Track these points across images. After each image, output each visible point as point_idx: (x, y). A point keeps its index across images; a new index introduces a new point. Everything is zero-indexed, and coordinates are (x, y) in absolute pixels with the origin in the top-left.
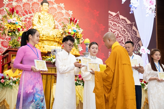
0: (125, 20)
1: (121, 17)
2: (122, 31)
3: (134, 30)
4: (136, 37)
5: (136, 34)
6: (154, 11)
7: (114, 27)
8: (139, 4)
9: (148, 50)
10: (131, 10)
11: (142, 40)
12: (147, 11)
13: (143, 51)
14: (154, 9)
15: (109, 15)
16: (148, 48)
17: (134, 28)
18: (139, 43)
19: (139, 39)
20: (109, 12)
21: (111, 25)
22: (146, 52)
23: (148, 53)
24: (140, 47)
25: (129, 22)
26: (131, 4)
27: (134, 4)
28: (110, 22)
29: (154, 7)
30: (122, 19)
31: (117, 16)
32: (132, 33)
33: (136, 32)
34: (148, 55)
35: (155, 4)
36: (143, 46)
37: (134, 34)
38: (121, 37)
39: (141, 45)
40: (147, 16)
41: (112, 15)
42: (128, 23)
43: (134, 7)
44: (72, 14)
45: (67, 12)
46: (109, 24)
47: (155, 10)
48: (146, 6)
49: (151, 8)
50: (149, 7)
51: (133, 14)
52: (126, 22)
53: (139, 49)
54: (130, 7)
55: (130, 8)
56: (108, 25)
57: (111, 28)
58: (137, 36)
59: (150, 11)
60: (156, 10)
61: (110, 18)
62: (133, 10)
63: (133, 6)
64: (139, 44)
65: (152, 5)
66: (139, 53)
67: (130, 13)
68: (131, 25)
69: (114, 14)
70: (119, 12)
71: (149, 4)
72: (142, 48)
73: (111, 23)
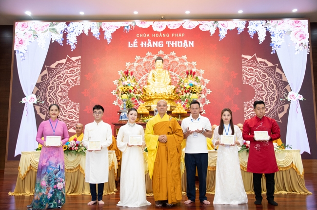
0: (264, 63)
1: (259, 59)
2: (261, 76)
3: (277, 73)
4: (281, 81)
5: (281, 78)
6: (307, 46)
7: (250, 73)
8: (283, 41)
9: (299, 95)
10: (273, 50)
11: (289, 84)
12: (296, 47)
13: (292, 97)
14: (307, 44)
15: (243, 60)
16: (299, 93)
17: (278, 70)
18: (287, 87)
19: (286, 83)
20: (243, 56)
21: (245, 71)
22: (296, 99)
23: (300, 99)
24: (288, 93)
25: (270, 64)
26: (272, 43)
27: (277, 42)
28: (244, 67)
29: (306, 41)
30: (260, 62)
31: (254, 59)
32: (275, 77)
33: (281, 75)
34: (300, 101)
35: (308, 37)
36: (291, 90)
37: (278, 77)
38: (260, 83)
39: (289, 90)
40: (296, 53)
41: (246, 59)
42: (269, 66)
43: (277, 45)
44: (196, 64)
45: (190, 63)
46: (243, 70)
47: (309, 45)
48: (294, 42)
49: (302, 43)
50: (299, 42)
51: (276, 55)
52: (267, 65)
53: (286, 96)
55: (271, 48)
56: (241, 71)
57: (246, 74)
58: (284, 79)
59: (302, 47)
60: (311, 45)
61: (244, 63)
62: (275, 49)
63: (275, 45)
64: (286, 90)
65: (303, 40)
66: (287, 100)
67: (272, 53)
68: (274, 68)
69: (249, 57)
70: (255, 54)
71: (299, 39)
72: (290, 93)
73: (245, 69)
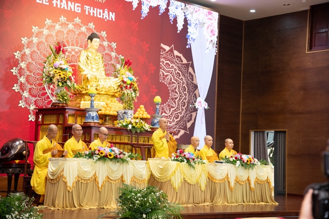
0: (180, 57)
1: (176, 53)
2: (176, 74)
3: (190, 73)
4: (192, 83)
5: (193, 80)
6: (215, 45)
7: (167, 68)
8: (198, 35)
9: (205, 102)
10: (188, 43)
11: (199, 88)
12: (207, 44)
13: (199, 104)
14: (215, 43)
15: (162, 50)
16: (205, 100)
17: (190, 70)
18: (196, 92)
19: (196, 87)
20: (162, 45)
21: (163, 65)
22: (202, 107)
24: (196, 98)
25: (185, 61)
26: (189, 34)
27: (192, 34)
28: (162, 60)
29: (215, 39)
30: (177, 57)
31: (171, 50)
32: (187, 78)
33: (192, 76)
34: (205, 109)
35: (217, 34)
36: (199, 96)
37: (190, 79)
38: (174, 83)
39: (197, 95)
40: (206, 52)
41: (165, 50)
42: (183, 63)
43: (192, 38)
45: (110, 44)
46: (161, 63)
48: (206, 38)
49: (212, 41)
50: (210, 39)
51: (190, 49)
52: (182, 61)
53: (195, 102)
54: (187, 39)
56: (159, 65)
57: (163, 69)
58: (194, 82)
59: (211, 45)
60: (218, 44)
61: (162, 55)
62: (190, 43)
63: (190, 37)
64: (195, 95)
65: (213, 37)
66: (195, 107)
67: (187, 47)
68: (187, 66)
69: (167, 48)
70: (173, 45)
71: (210, 34)
72: (199, 99)
73: (163, 62)
